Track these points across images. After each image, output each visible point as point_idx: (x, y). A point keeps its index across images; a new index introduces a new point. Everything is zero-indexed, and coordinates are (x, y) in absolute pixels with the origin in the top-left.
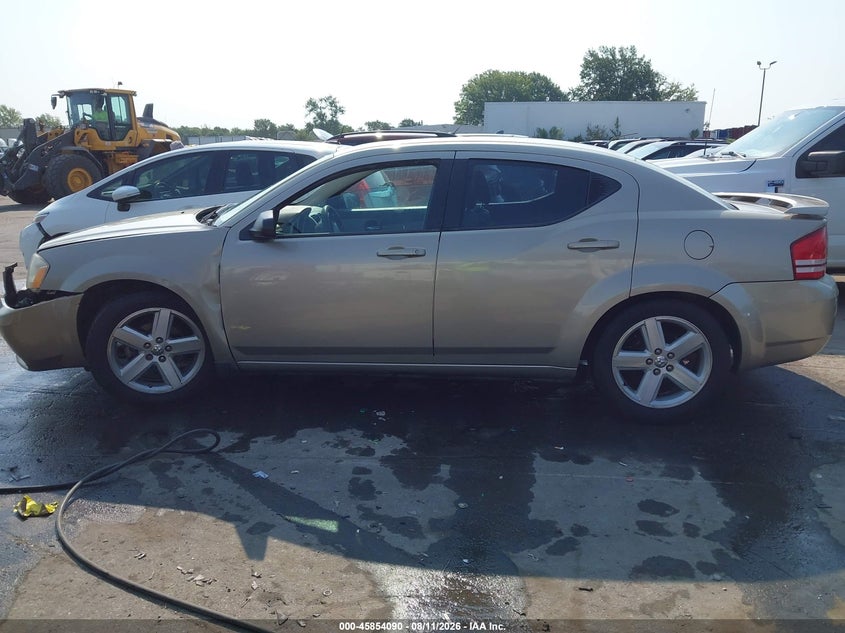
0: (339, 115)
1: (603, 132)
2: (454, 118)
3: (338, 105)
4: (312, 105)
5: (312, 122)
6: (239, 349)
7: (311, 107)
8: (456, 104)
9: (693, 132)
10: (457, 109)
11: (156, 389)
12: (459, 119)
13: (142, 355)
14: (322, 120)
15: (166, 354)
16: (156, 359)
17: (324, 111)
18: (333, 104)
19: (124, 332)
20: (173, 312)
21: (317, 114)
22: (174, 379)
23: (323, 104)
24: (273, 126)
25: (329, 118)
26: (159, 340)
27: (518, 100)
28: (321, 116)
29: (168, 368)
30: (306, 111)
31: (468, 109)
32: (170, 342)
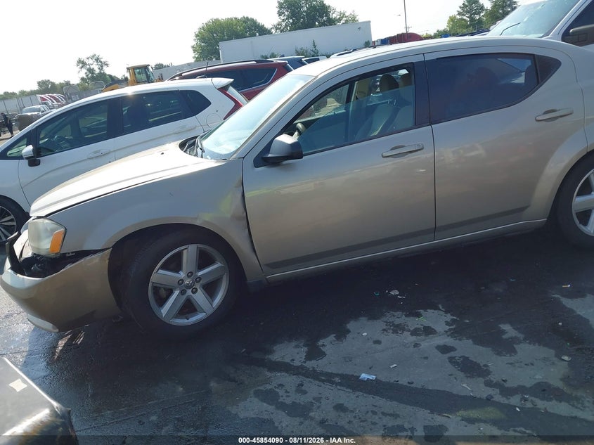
0: (105, 68)
1: (307, 51)
2: (194, 58)
3: (102, 60)
4: (82, 63)
5: (85, 77)
6: (269, 265)
7: (81, 65)
8: (193, 47)
9: (366, 43)
10: (194, 51)
11: (194, 319)
12: (197, 58)
13: (177, 293)
14: (93, 73)
15: (197, 286)
16: (189, 292)
17: (92, 67)
18: (97, 60)
19: (160, 275)
20: (199, 245)
21: (88, 70)
22: (207, 305)
23: (90, 61)
24: (53, 84)
25: (97, 71)
26: (189, 275)
27: (237, 38)
28: (91, 71)
29: (200, 297)
30: (78, 69)
31: (202, 50)
32: (200, 273)
